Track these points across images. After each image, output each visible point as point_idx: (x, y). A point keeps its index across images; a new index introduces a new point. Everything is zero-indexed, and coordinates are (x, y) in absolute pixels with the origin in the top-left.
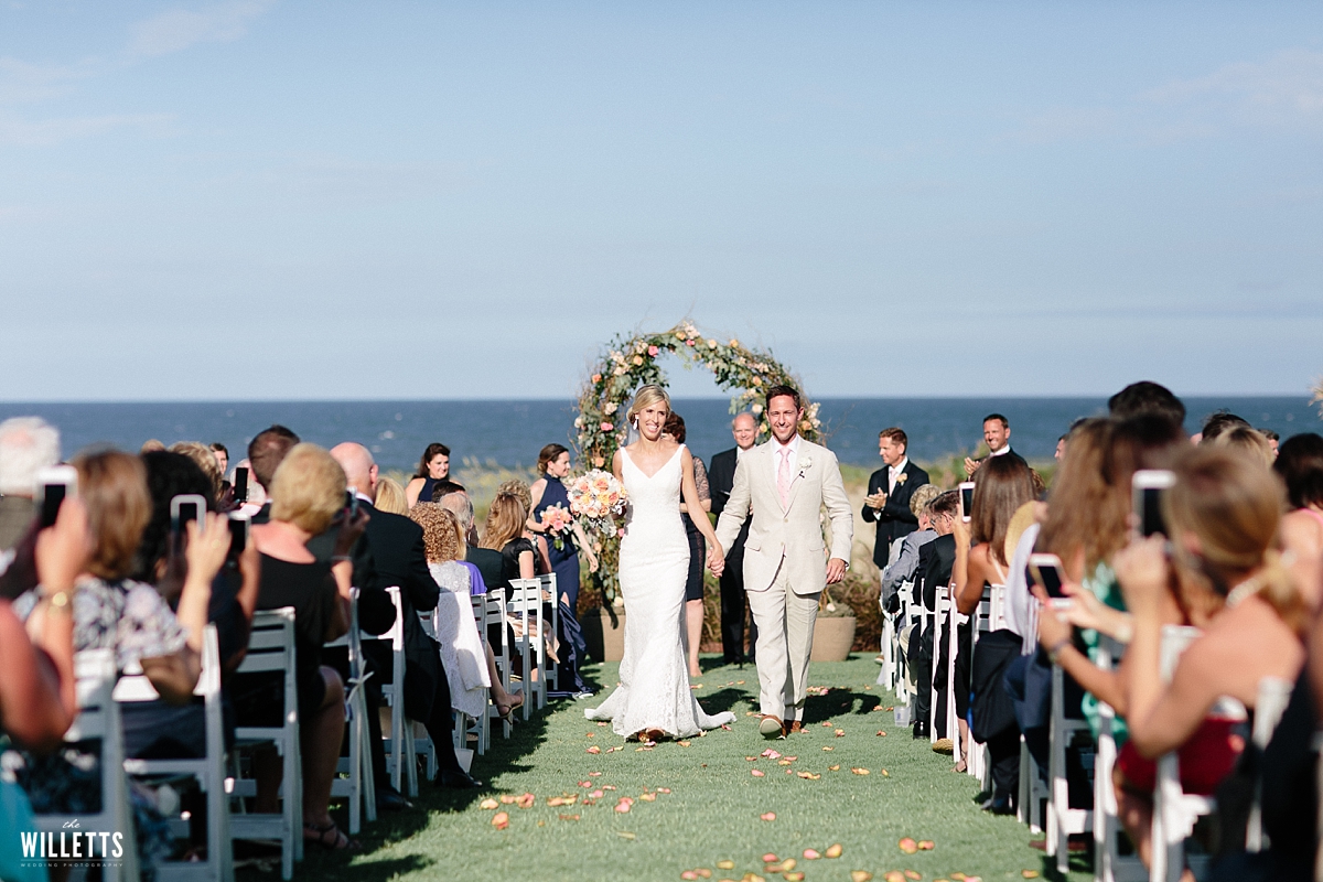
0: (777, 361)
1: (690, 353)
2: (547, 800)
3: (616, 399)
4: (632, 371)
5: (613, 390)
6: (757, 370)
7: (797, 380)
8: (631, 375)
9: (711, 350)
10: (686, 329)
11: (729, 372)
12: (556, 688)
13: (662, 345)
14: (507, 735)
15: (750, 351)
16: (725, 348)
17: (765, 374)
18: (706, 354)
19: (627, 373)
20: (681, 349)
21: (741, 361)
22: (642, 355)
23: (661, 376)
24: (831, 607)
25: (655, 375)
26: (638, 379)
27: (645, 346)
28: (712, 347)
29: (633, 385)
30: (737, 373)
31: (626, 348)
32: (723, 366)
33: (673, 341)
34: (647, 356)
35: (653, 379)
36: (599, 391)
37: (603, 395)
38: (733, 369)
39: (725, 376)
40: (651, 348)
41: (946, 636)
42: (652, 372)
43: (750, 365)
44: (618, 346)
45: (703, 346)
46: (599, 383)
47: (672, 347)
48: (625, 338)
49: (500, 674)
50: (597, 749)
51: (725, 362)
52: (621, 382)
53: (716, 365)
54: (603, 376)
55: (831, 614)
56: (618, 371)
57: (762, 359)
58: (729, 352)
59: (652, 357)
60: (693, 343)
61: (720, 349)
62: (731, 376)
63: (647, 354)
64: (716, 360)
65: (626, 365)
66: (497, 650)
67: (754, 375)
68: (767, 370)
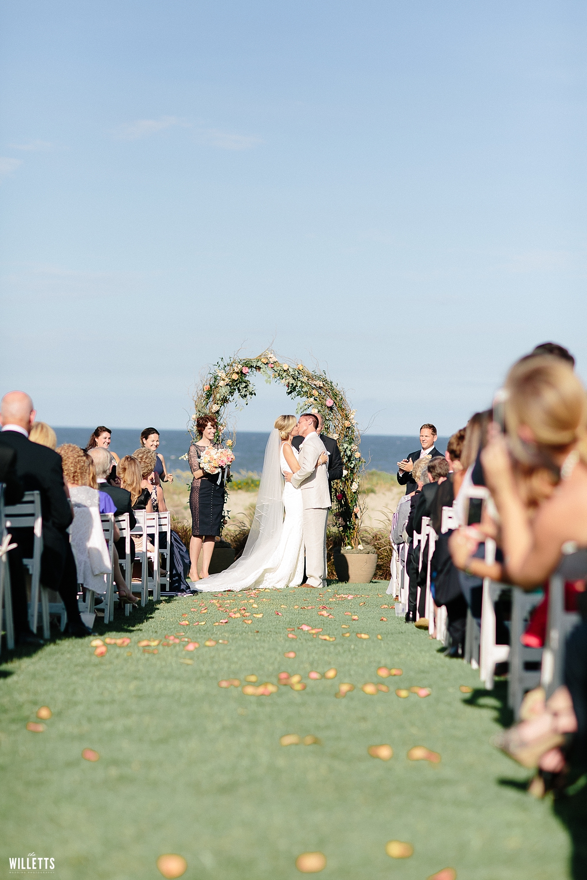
0: (329, 380)
1: (270, 372)
2: (139, 642)
3: (219, 402)
4: (230, 383)
5: (218, 396)
6: (315, 385)
7: (342, 393)
8: (230, 386)
9: (285, 371)
10: (269, 357)
11: (296, 386)
12: (168, 589)
13: (252, 367)
14: (127, 613)
15: (311, 372)
16: (294, 370)
17: (320, 388)
18: (281, 374)
19: (227, 385)
20: (264, 369)
21: (305, 379)
22: (237, 373)
23: (250, 388)
24: (360, 547)
25: (246, 387)
26: (235, 389)
27: (240, 366)
28: (285, 368)
29: (231, 393)
30: (302, 387)
31: (227, 368)
32: (292, 381)
33: (259, 364)
34: (241, 373)
35: (245, 389)
36: (208, 396)
37: (211, 399)
38: (299, 384)
39: (294, 389)
40: (244, 368)
41: (427, 549)
42: (244, 385)
43: (310, 382)
44: (222, 366)
45: (279, 368)
46: (208, 391)
47: (258, 368)
48: (227, 361)
49: (123, 572)
50: (187, 623)
51: (294, 379)
52: (223, 391)
53: (287, 381)
54: (211, 387)
55: (360, 551)
56: (222, 383)
57: (319, 378)
58: (297, 373)
59: (244, 374)
60: (273, 366)
61: (291, 370)
62: (297, 389)
63: (241, 372)
64: (288, 377)
65: (227, 380)
66: (122, 555)
67: (313, 389)
68: (322, 385)
